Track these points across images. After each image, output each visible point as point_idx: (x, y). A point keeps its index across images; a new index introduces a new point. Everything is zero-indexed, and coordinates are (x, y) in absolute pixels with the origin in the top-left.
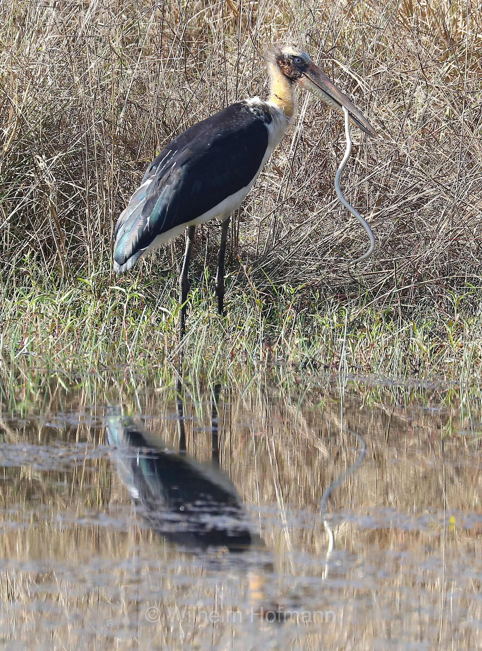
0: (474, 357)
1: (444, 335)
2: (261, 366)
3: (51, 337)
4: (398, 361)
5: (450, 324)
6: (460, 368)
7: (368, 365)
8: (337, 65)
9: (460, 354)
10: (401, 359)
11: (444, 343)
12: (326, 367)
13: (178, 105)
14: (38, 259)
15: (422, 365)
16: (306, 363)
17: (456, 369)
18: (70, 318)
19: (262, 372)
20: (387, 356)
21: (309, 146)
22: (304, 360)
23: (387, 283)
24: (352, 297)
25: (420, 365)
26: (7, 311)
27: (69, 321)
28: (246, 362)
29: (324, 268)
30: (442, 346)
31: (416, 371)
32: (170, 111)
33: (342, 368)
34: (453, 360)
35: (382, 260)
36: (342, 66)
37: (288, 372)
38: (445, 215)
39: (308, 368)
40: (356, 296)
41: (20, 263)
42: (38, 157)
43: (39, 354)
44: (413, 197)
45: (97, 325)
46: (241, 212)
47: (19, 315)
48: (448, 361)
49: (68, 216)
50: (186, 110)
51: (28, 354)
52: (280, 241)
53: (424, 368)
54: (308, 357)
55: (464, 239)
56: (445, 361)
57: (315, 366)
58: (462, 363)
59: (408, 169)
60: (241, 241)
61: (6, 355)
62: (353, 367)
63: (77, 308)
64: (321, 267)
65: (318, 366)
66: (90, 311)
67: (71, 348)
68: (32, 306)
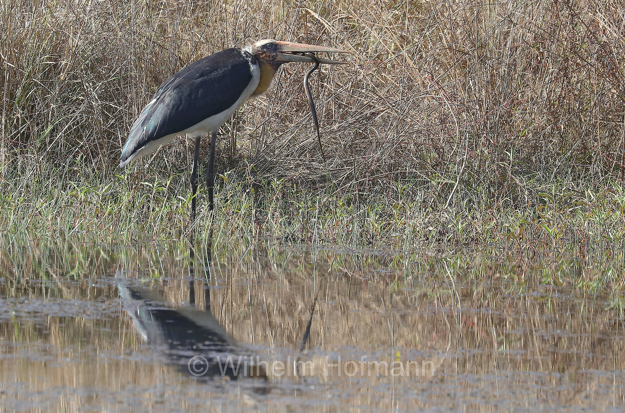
0: (414, 232)
1: (391, 216)
2: (253, 240)
3: (96, 219)
4: (357, 235)
5: (395, 207)
6: (403, 240)
7: (334, 239)
8: (310, 13)
9: (404, 229)
10: (358, 234)
11: (391, 222)
12: (303, 240)
13: (189, 44)
14: (86, 160)
15: (374, 238)
16: (287, 237)
17: (400, 241)
18: (110, 205)
20: (348, 231)
21: (289, 74)
22: (286, 236)
23: (348, 177)
24: (322, 188)
25: (373, 238)
26: (63, 200)
27: (109, 207)
28: (242, 237)
29: (300, 165)
30: (389, 224)
31: (370, 243)
32: (184, 48)
33: (315, 241)
34: (398, 234)
35: (344, 160)
36: (313, 13)
37: (274, 245)
38: (391, 125)
39: (289, 241)
40: (324, 187)
41: (72, 164)
42: (87, 85)
43: (87, 232)
44: (368, 112)
45: (130, 210)
46: (237, 125)
47: (72, 203)
48: (394, 235)
49: (109, 128)
50: (196, 47)
51: (78, 232)
52: (267, 146)
53: (377, 240)
54: (289, 232)
55: (406, 143)
56: (392, 235)
57: (294, 239)
58: (405, 237)
59: (363, 91)
60: (239, 146)
61: (62, 233)
62: (322, 240)
63: (115, 198)
64: (298, 165)
65: (296, 239)
66: (125, 199)
67: (111, 228)
68: (82, 196)
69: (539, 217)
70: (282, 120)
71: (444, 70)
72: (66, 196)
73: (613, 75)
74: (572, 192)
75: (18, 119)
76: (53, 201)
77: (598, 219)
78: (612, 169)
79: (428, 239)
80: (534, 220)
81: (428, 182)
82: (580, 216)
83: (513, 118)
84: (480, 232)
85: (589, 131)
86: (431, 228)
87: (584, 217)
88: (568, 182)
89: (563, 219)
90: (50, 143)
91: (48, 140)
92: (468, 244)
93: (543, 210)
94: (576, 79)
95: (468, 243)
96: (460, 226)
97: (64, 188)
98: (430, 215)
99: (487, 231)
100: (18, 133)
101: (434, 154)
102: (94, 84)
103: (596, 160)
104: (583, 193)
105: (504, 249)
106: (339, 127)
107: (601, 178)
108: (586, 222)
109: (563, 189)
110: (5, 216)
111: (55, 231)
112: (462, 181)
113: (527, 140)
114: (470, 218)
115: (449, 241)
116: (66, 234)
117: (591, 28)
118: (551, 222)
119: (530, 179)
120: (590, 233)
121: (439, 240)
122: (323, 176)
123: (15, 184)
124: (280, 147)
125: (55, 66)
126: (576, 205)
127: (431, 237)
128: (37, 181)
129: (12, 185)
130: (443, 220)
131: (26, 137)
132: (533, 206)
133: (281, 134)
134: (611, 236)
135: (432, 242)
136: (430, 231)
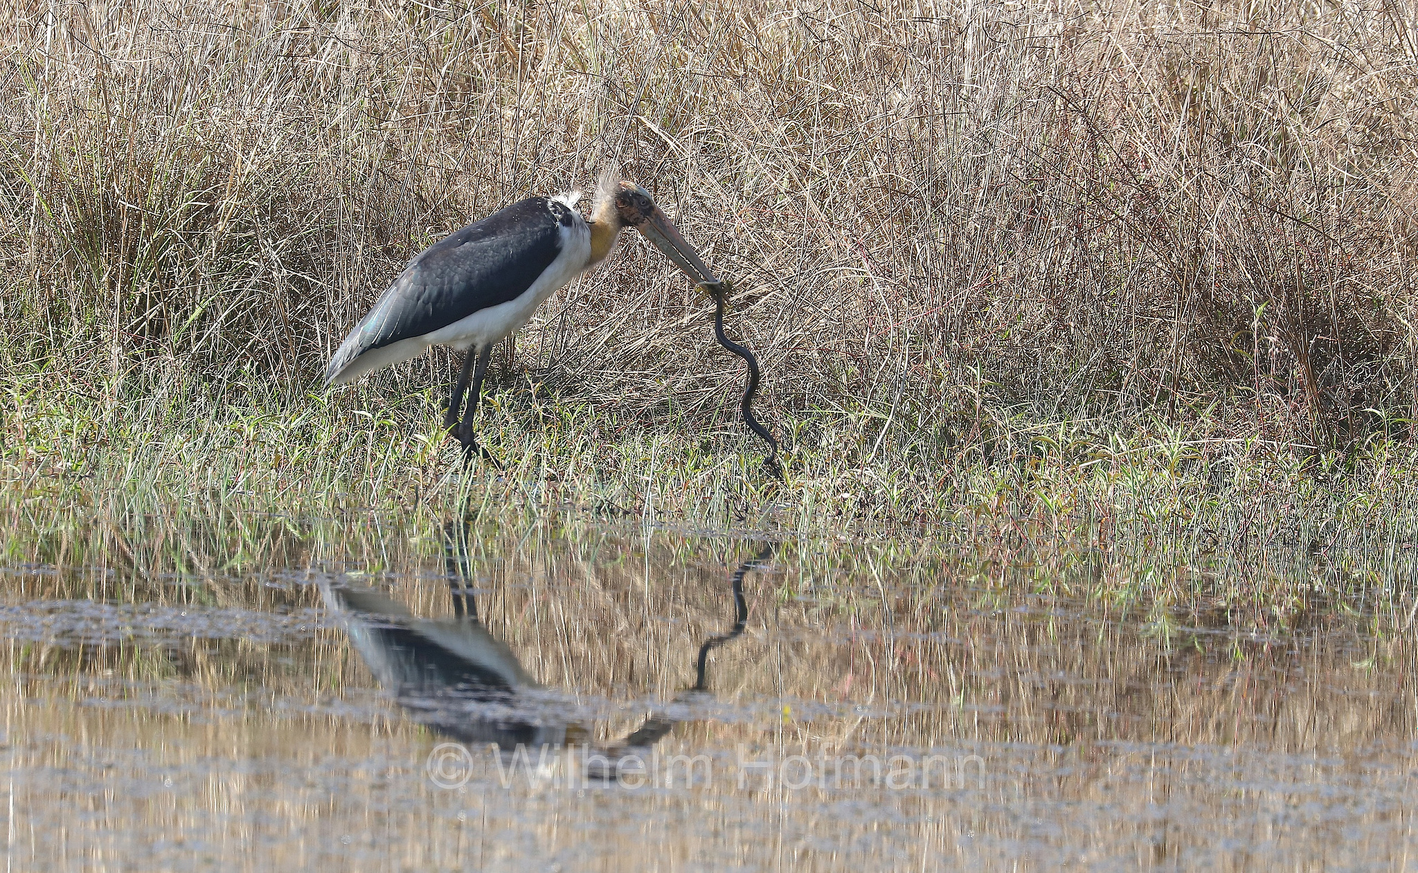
2: (542, 510)
3: (273, 471)
4: (719, 505)
6: (798, 515)
7: (680, 510)
8: (642, 123)
10: (722, 503)
12: (626, 513)
13: (437, 174)
15: (749, 510)
16: (600, 507)
17: (794, 516)
19: (544, 518)
20: (704, 498)
22: (598, 504)
23: (705, 405)
24: (660, 423)
25: (746, 510)
26: (217, 438)
27: (296, 451)
28: (523, 506)
29: (624, 384)
30: (775, 487)
31: (742, 519)
32: (428, 181)
33: (647, 513)
34: (789, 504)
35: (700, 376)
36: (649, 125)
38: (781, 318)
39: (603, 514)
40: (665, 421)
41: (235, 377)
42: (264, 240)
43: (257, 494)
44: (741, 295)
45: (332, 457)
47: (232, 443)
48: (783, 506)
49: (300, 316)
50: (450, 177)
51: (243, 492)
52: (568, 351)
53: (753, 514)
54: (604, 499)
55: (805, 349)
56: (779, 506)
57: (612, 511)
58: (801, 509)
59: (734, 258)
60: (519, 350)
61: (215, 494)
62: (660, 513)
63: (307, 435)
64: (620, 384)
65: (616, 511)
66: (324, 438)
67: (300, 486)
68: (250, 431)
69: (1030, 479)
70: (594, 307)
71: (872, 224)
72: (221, 431)
73: (1161, 238)
74: (1088, 437)
75: (143, 296)
76: (201, 439)
77: (1130, 483)
78: (1155, 398)
79: (840, 513)
80: (1021, 483)
81: (841, 415)
82: (1099, 479)
83: (989, 309)
84: (929, 502)
85: (1118, 332)
86: (846, 495)
87: (1108, 479)
88: (1082, 419)
89: (1071, 482)
90: (198, 338)
91: (194, 335)
92: (908, 523)
93: (1037, 466)
94: (1096, 244)
95: (909, 522)
96: (895, 492)
97: (219, 416)
98: (846, 474)
99: (943, 501)
100: (142, 322)
101: (853, 369)
102: (275, 241)
103: (1129, 383)
104: (1106, 439)
105: (970, 532)
106: (691, 319)
107: (1138, 415)
108: (1111, 489)
109: (1072, 431)
110: (117, 463)
111: (202, 491)
112: (898, 415)
113: (1011, 347)
114: (912, 478)
115: (876, 517)
116: (222, 494)
117: (1123, 156)
118: (1052, 487)
119: (1015, 412)
120: (1118, 506)
121: (860, 515)
122: (663, 404)
123: (137, 409)
124: (590, 352)
125: (209, 210)
126: (1093, 458)
127: (845, 510)
128: (174, 406)
129: (130, 411)
130: (865, 481)
131: (158, 329)
132: (1020, 459)
133: (592, 330)
134: (1154, 513)
135: (847, 519)
136: (845, 499)
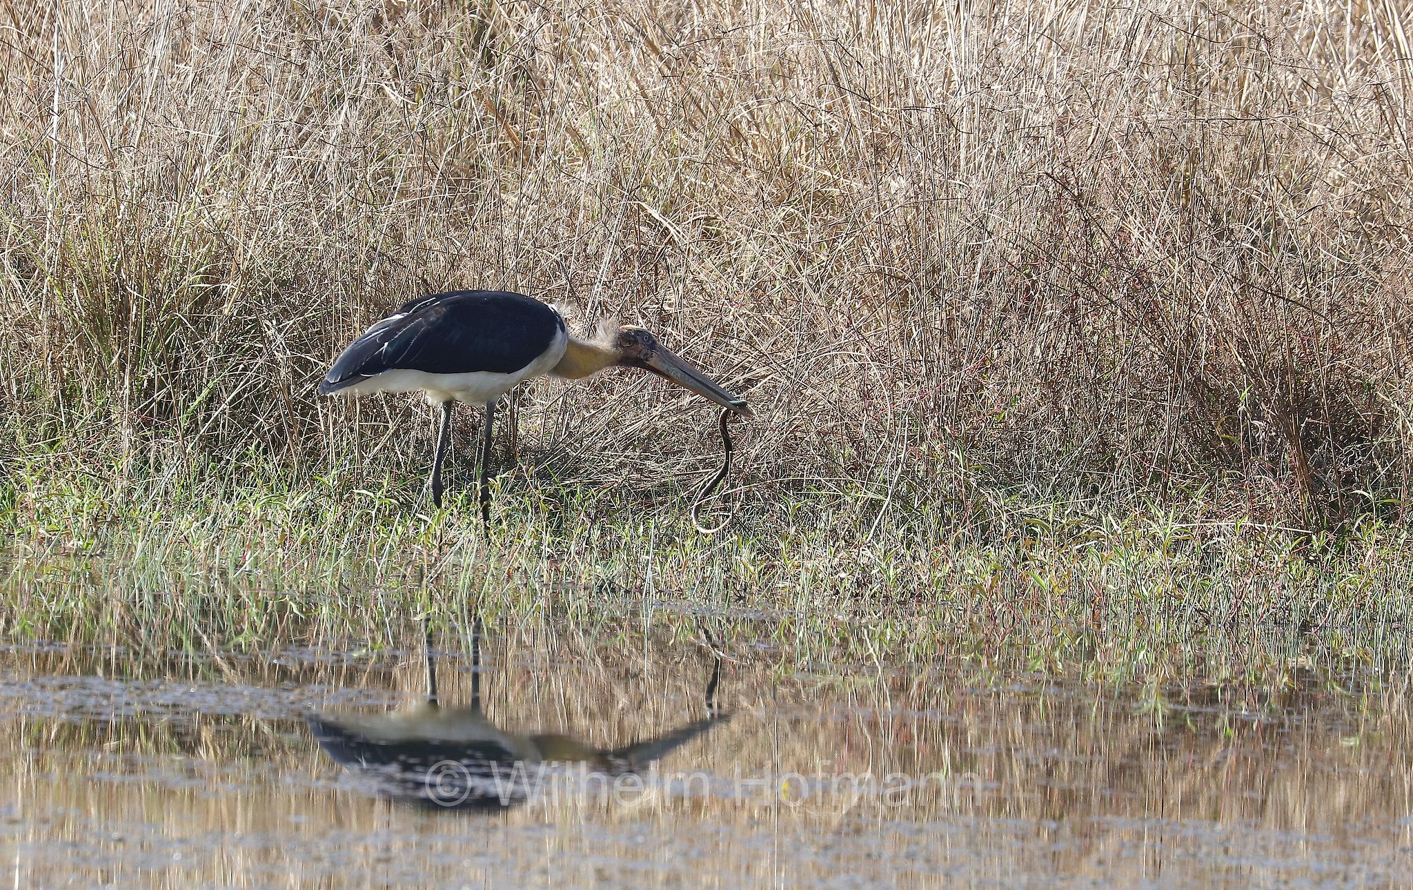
0: (814, 580)
1: (775, 553)
2: (544, 590)
3: (280, 550)
4: (719, 585)
5: (784, 538)
6: (796, 594)
7: (680, 590)
8: (644, 210)
9: (797, 577)
10: (721, 583)
11: (776, 563)
12: (627, 592)
13: (442, 259)
14: (265, 452)
15: (748, 590)
16: (601, 586)
17: (792, 595)
18: (304, 527)
19: (546, 597)
20: (704, 578)
21: (608, 310)
22: (599, 583)
24: (662, 504)
25: (745, 590)
26: (225, 517)
27: (302, 530)
28: (525, 585)
29: (625, 465)
30: (773, 566)
31: (741, 598)
32: (432, 265)
33: (648, 593)
34: (787, 584)
35: (700, 457)
36: (650, 211)
37: (579, 598)
38: (780, 400)
39: (604, 593)
40: (666, 502)
41: (242, 457)
42: (268, 323)
43: (264, 572)
44: (740, 378)
45: (338, 536)
46: (521, 395)
47: (240, 523)
48: (781, 585)
49: (305, 397)
50: (453, 264)
51: (250, 571)
52: (570, 432)
53: (752, 594)
54: (605, 578)
55: (803, 432)
56: (778, 585)
57: (613, 590)
58: (798, 588)
59: (733, 342)
60: (521, 432)
61: (223, 573)
62: (661, 591)
63: (313, 515)
64: (622, 465)
65: (617, 590)
66: (330, 518)
67: (306, 565)
68: (256, 510)
69: (1025, 559)
70: (595, 389)
71: (870, 308)
72: (229, 510)
73: (1153, 320)
74: (1082, 518)
75: (151, 381)
76: (209, 519)
77: (1124, 564)
78: (1148, 480)
79: (838, 592)
80: (1016, 564)
81: (838, 497)
82: (1093, 560)
83: (985, 392)
84: (925, 582)
85: (1112, 415)
86: (843, 575)
87: (1101, 560)
88: (1077, 500)
89: (1065, 563)
90: (205, 420)
91: (200, 417)
92: (904, 603)
93: (1032, 547)
94: (1090, 328)
95: (905, 601)
96: (892, 572)
97: (228, 496)
98: (843, 554)
99: (939, 581)
100: (151, 403)
101: (850, 450)
102: (279, 322)
103: (1122, 465)
104: (1099, 520)
105: (965, 611)
106: (691, 402)
107: (1130, 496)
108: (1104, 569)
109: (1066, 512)
110: (128, 542)
111: (210, 570)
112: (895, 496)
113: (1007, 429)
114: (908, 558)
115: (873, 596)
116: (231, 571)
117: (1117, 242)
118: (1047, 568)
119: (1010, 494)
120: (1111, 586)
121: (857, 595)
122: (664, 484)
123: (146, 489)
124: (592, 434)
125: (215, 291)
126: (1087, 540)
127: (842, 589)
128: (183, 486)
129: (139, 491)
130: (864, 561)
131: (166, 410)
132: (1015, 539)
133: (593, 412)
134: (1146, 593)
135: (844, 598)
136: (842, 579)
